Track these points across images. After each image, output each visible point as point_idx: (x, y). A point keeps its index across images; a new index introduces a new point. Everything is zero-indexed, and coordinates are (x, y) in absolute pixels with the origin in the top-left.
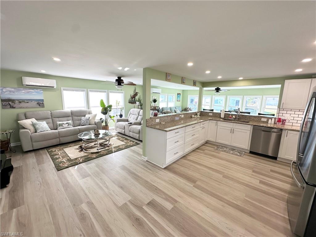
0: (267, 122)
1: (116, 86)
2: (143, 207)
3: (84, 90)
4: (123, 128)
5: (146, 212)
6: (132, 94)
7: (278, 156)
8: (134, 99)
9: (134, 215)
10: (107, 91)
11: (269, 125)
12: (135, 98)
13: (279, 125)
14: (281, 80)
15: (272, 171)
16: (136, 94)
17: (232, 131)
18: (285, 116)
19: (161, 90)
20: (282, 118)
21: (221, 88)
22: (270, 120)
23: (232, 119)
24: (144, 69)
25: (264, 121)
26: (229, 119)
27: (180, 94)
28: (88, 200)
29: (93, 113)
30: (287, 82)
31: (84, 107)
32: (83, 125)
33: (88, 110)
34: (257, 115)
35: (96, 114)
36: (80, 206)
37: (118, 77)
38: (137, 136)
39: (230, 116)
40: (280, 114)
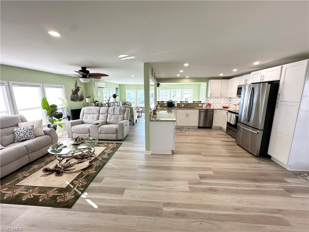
0: (202, 106)
5: (208, 183)
7: (213, 126)
8: (76, 95)
9: (205, 189)
10: (41, 85)
11: (203, 108)
12: (77, 94)
13: (208, 108)
14: (207, 80)
16: (77, 89)
17: (187, 115)
20: (209, 103)
22: (203, 105)
23: (182, 107)
25: (200, 106)
27: (118, 88)
30: (212, 82)
31: (7, 112)
36: (163, 212)
39: (181, 105)
40: (208, 101)
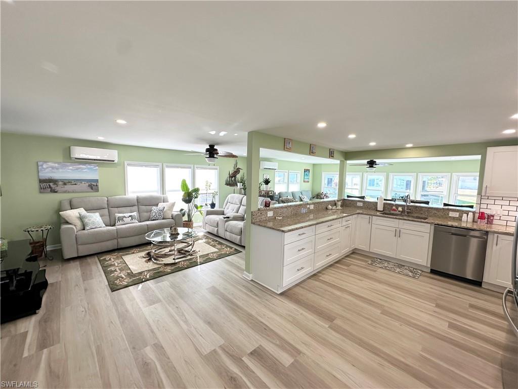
0: (459, 219)
1: (206, 159)
2: (243, 359)
3: (158, 166)
4: (215, 225)
5: (247, 367)
6: (232, 170)
7: (483, 280)
8: (233, 178)
9: (227, 371)
10: (192, 166)
11: (464, 225)
12: (235, 176)
13: (483, 225)
14: (481, 147)
15: (472, 306)
16: (237, 171)
17: (398, 233)
18: (493, 209)
19: (277, 163)
20: (487, 212)
21: (378, 161)
22: (465, 216)
23: (397, 212)
24: (248, 133)
25: (454, 218)
26: (392, 212)
27: (309, 170)
28: (156, 342)
29: (169, 200)
30: (490, 151)
31: (157, 192)
32: (154, 220)
33: (162, 196)
34: (442, 206)
35: (174, 202)
36: (142, 351)
37: (210, 146)
38: (236, 239)
39: (394, 208)
40: (482, 206)
